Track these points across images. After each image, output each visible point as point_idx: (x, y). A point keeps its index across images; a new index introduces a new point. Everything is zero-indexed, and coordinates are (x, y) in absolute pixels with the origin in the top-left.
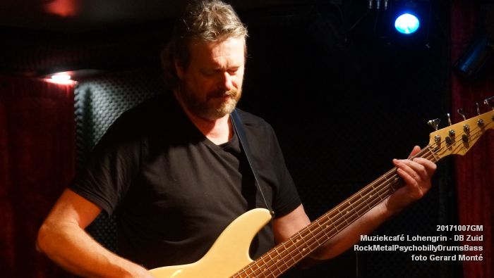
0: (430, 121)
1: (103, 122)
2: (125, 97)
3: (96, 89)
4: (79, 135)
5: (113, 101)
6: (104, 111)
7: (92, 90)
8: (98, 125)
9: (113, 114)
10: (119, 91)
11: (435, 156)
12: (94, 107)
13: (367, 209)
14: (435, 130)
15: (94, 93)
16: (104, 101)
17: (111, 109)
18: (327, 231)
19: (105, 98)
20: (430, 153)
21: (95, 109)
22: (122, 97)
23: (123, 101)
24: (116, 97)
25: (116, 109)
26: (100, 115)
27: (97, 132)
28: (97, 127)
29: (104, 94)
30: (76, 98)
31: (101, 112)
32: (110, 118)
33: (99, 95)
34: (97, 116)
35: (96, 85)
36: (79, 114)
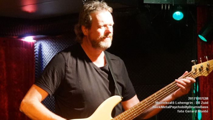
0: (192, 61)
1: (47, 58)
2: (56, 47)
3: (44, 44)
4: (36, 63)
5: (51, 49)
6: (47, 53)
7: (42, 44)
8: (44, 59)
9: (51, 55)
10: (54, 45)
11: (194, 76)
12: (43, 51)
13: (164, 98)
14: (194, 65)
15: (43, 46)
16: (47, 49)
17: (50, 52)
18: (145, 107)
19: (48, 48)
20: (192, 75)
21: (43, 52)
22: (55, 47)
23: (55, 49)
24: (53, 47)
25: (53, 52)
26: (46, 55)
27: (44, 62)
28: (44, 60)
29: (47, 46)
30: (35, 48)
31: (46, 54)
32: (50, 56)
33: (45, 46)
34: (44, 55)
35: (44, 42)
36: (36, 55)
